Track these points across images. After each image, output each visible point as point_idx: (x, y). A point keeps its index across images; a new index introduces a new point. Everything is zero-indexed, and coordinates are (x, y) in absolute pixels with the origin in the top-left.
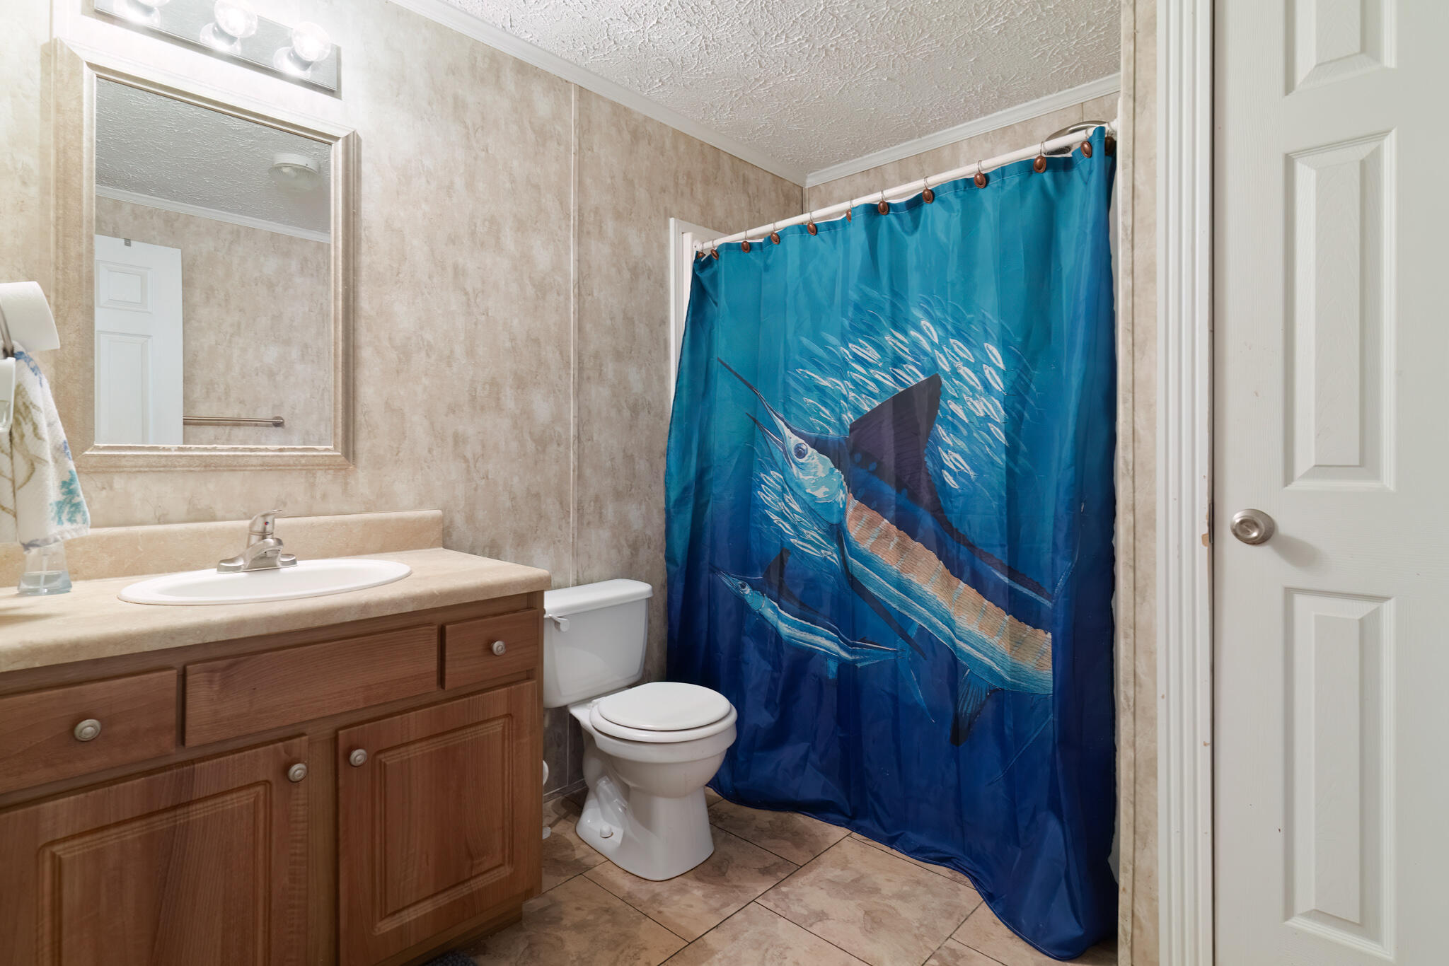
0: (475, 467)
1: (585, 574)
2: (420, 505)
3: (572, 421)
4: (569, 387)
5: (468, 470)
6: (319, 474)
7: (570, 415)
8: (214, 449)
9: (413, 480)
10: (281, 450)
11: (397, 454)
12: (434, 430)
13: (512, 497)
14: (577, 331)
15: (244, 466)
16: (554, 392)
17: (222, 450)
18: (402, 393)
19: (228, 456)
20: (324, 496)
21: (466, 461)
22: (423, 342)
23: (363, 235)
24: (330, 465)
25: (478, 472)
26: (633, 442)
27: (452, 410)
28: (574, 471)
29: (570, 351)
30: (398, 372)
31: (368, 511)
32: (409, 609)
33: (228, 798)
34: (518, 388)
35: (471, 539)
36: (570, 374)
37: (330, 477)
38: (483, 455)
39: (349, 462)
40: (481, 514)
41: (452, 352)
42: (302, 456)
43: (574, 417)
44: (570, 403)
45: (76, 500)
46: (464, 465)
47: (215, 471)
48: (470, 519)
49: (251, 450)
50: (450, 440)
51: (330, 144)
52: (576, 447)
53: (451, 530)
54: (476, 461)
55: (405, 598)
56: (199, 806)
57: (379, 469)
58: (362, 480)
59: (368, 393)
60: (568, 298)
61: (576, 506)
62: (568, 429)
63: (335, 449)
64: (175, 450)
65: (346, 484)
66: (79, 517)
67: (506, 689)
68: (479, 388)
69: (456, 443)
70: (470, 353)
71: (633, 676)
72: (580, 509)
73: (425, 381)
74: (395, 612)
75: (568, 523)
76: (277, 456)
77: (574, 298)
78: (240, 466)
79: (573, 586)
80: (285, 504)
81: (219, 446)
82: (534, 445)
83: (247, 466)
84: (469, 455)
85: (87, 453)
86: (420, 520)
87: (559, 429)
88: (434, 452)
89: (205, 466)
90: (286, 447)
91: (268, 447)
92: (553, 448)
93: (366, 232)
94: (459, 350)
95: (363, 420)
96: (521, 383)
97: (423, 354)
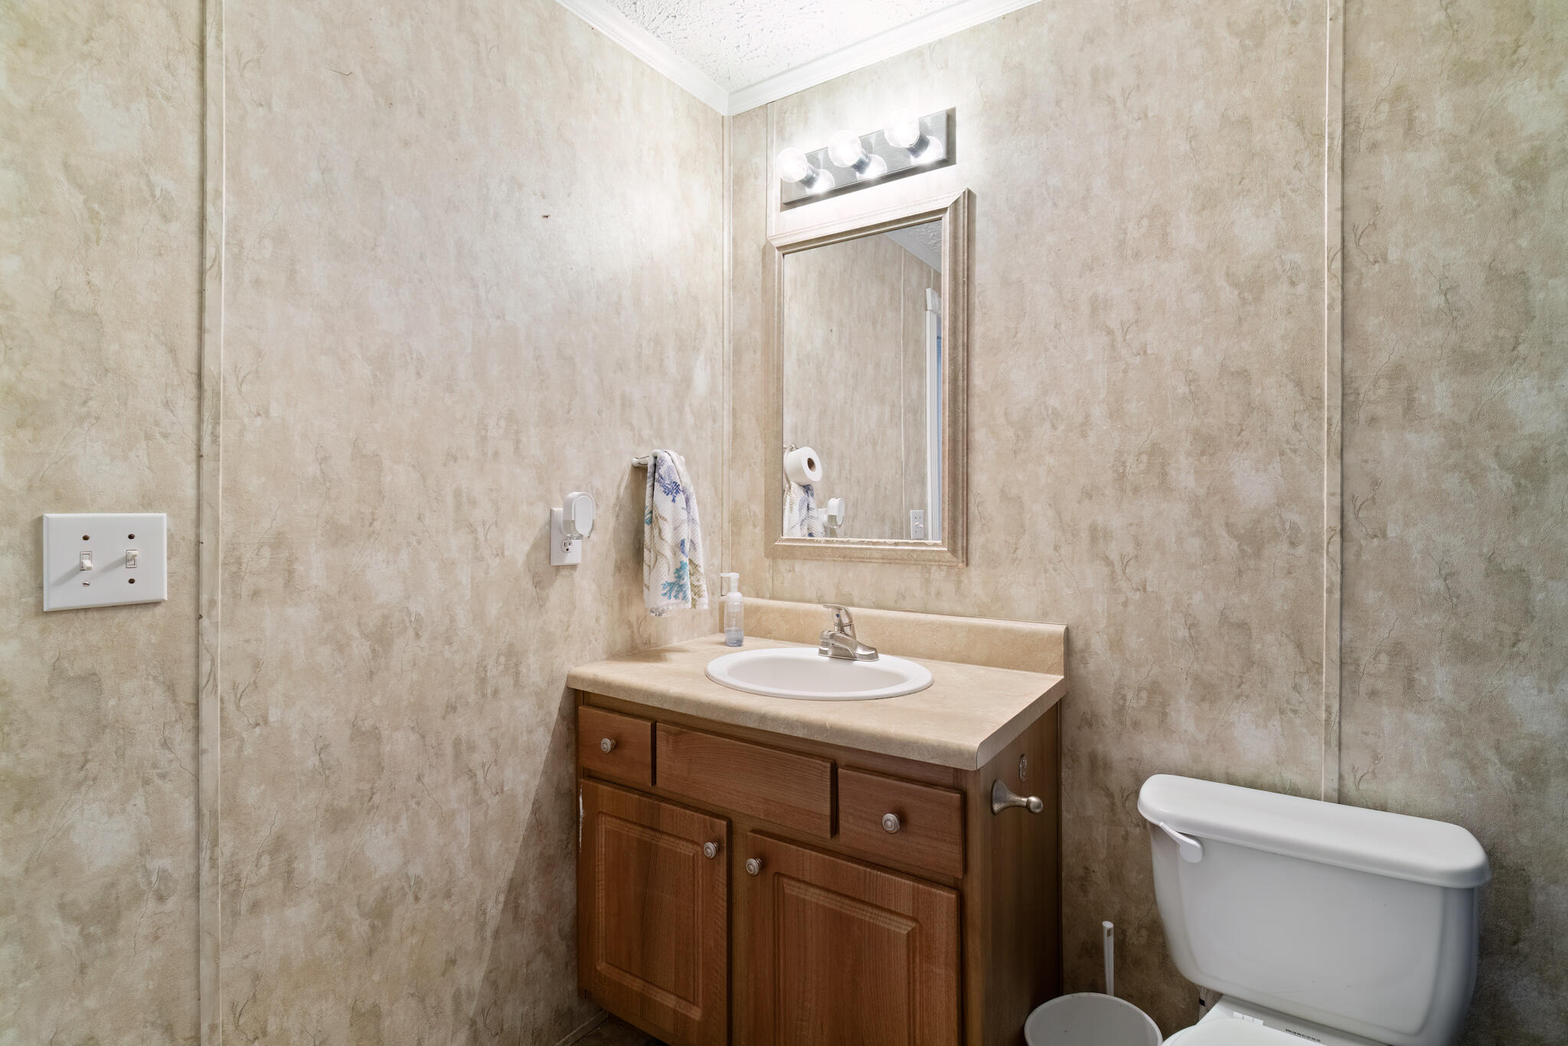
0: (1124, 573)
1: (1362, 786)
2: (1044, 616)
3: (1325, 502)
4: (1319, 441)
5: (1113, 577)
6: (934, 569)
7: (1322, 490)
8: (848, 542)
9: (1035, 584)
10: (896, 544)
11: (1015, 552)
12: (1061, 522)
13: (1189, 622)
14: (1338, 337)
15: (870, 558)
16: (1282, 453)
17: (853, 543)
18: (1020, 477)
19: (856, 549)
20: (938, 594)
21: (1109, 562)
22: (1047, 411)
23: (977, 302)
24: (940, 561)
25: (1130, 580)
26: (1525, 542)
27: (1088, 494)
28: (1330, 591)
29: (1322, 377)
30: (1015, 452)
31: (982, 615)
32: (800, 734)
33: (682, 842)
34: (1203, 453)
35: (1117, 673)
36: (1322, 419)
37: (943, 574)
38: (1136, 557)
39: (958, 558)
40: (1133, 642)
41: (1087, 416)
42: (913, 551)
43: (1332, 494)
44: (1322, 470)
45: (682, 582)
46: (1106, 570)
47: (850, 561)
48: (1116, 644)
49: (874, 544)
50: (1085, 535)
51: (940, 219)
52: (1336, 547)
53: (1086, 655)
54: (1125, 566)
55: (797, 721)
56: (667, 837)
57: (994, 568)
58: (975, 578)
59: (983, 480)
60: (1317, 285)
61: (1336, 656)
62: (1318, 518)
63: (943, 545)
64: (824, 543)
65: (959, 582)
66: (681, 595)
67: (912, 883)
68: (1130, 460)
69: (1094, 539)
70: (1116, 413)
71: (1396, 1032)
72: (1346, 660)
73: (1050, 460)
74: (787, 732)
75: (1318, 683)
76: (893, 550)
77: (1330, 279)
78: (867, 558)
79: (1328, 799)
80: (904, 597)
81: (852, 540)
82: (1235, 544)
83: (873, 558)
84: (1114, 557)
85: (776, 543)
86: (1033, 634)
87: (1293, 516)
88: (1062, 551)
89: (844, 557)
90: (900, 541)
91: (886, 540)
92: (1278, 552)
93: (980, 298)
94: (1098, 412)
95: (976, 512)
96: (1207, 446)
97: (1047, 425)
